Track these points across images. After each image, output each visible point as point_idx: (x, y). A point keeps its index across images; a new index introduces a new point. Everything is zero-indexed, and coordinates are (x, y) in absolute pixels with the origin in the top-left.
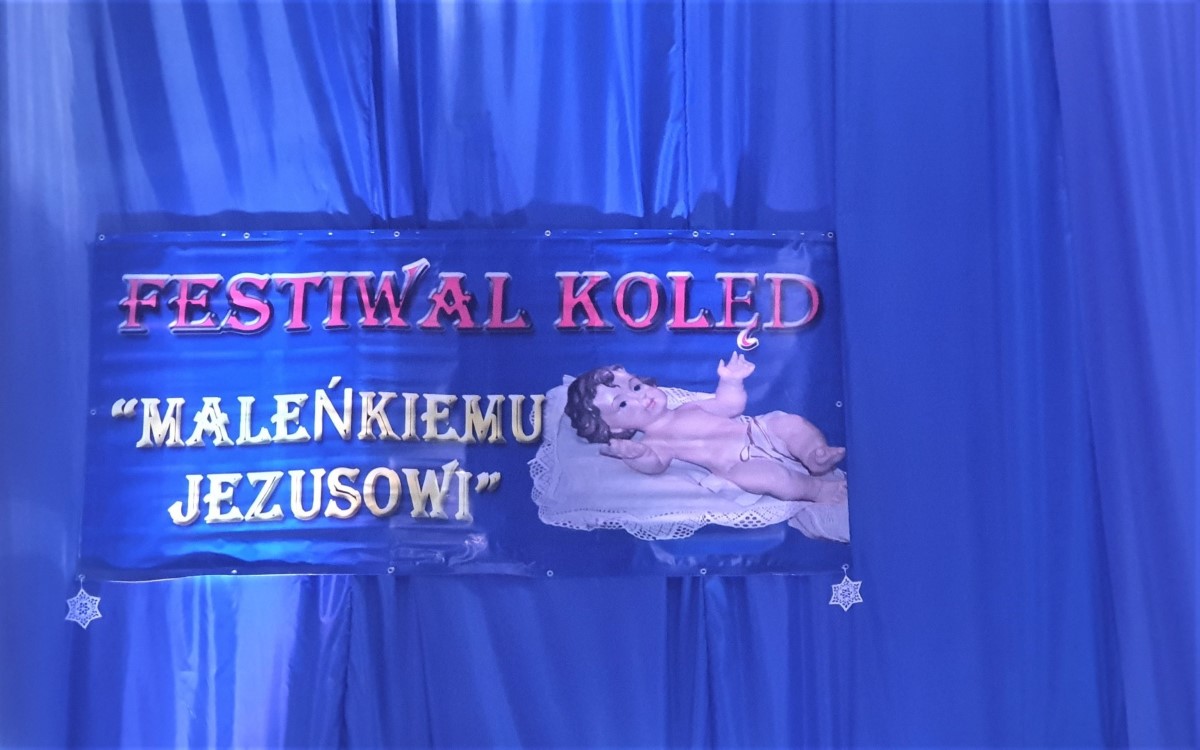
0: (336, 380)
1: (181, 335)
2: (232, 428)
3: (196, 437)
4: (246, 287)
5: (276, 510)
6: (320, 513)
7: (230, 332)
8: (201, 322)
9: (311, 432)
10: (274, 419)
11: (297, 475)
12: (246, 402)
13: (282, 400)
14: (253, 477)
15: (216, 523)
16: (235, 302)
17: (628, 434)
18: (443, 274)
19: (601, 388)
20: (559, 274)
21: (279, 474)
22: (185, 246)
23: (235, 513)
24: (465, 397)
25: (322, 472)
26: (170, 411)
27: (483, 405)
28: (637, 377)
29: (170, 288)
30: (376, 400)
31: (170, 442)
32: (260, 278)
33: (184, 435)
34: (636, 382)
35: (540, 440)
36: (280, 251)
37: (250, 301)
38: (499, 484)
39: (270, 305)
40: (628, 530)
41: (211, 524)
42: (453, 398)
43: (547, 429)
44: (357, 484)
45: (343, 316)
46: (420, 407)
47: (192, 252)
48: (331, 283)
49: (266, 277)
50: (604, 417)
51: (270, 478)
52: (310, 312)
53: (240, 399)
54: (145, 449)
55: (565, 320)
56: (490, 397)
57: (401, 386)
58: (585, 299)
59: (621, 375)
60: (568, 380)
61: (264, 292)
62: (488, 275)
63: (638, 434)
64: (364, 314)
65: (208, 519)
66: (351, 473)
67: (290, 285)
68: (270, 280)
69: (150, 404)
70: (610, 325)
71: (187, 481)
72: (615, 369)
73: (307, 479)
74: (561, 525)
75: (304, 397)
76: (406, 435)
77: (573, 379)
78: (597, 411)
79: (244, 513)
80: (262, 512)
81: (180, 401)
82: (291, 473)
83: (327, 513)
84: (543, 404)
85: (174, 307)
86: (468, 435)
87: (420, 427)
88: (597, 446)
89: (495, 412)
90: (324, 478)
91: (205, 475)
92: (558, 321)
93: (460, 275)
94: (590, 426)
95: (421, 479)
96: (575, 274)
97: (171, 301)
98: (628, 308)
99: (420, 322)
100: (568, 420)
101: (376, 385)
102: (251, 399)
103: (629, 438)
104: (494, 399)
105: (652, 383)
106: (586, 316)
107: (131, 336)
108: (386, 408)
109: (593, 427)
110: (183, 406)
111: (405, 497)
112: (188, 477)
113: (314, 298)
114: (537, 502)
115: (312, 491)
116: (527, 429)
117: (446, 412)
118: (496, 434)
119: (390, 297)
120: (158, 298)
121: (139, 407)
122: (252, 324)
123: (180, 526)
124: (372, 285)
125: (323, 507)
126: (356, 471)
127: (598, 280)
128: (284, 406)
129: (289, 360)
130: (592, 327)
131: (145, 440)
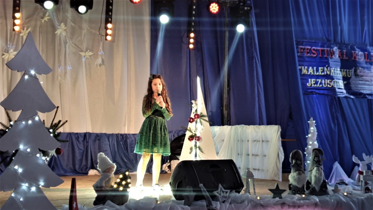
0: (327, 66)
1: (306, 57)
3: (309, 73)
4: (314, 49)
6: (327, 86)
7: (312, 57)
10: (319, 71)
15: (314, 87)
16: (313, 52)
19: (358, 70)
20: (352, 51)
25: (327, 80)
29: (304, 49)
30: (332, 69)
31: (306, 74)
38: (347, 83)
39: (317, 53)
43: (352, 75)
47: (307, 43)
48: (325, 50)
49: (316, 48)
51: (320, 80)
52: (322, 55)
56: (345, 70)
58: (355, 56)
60: (354, 68)
61: (316, 50)
62: (343, 51)
64: (329, 55)
67: (319, 50)
71: (309, 80)
72: (360, 67)
75: (323, 68)
78: (357, 73)
80: (319, 85)
81: (307, 67)
84: (351, 71)
85: (305, 52)
92: (353, 59)
93: (340, 50)
94: (357, 75)
100: (354, 74)
102: (316, 68)
103: (361, 77)
113: (323, 52)
114: (351, 87)
116: (349, 75)
122: (315, 56)
123: (309, 87)
124: (330, 51)
129: (320, 62)
131: (303, 73)
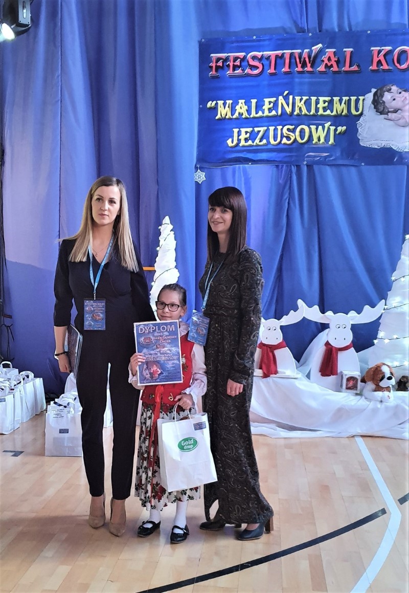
0: (286, 92)
1: (231, 77)
2: (249, 111)
3: (236, 115)
4: (254, 58)
5: (264, 141)
6: (280, 142)
7: (248, 75)
8: (239, 71)
9: (277, 112)
10: (263, 108)
11: (272, 128)
12: (254, 101)
13: (267, 100)
14: (256, 129)
16: (251, 63)
17: (395, 111)
18: (327, 50)
19: (386, 93)
20: (372, 48)
21: (266, 128)
22: (232, 42)
23: (250, 142)
24: (334, 98)
25: (281, 127)
26: (227, 105)
27: (340, 101)
28: (400, 89)
29: (227, 59)
30: (301, 100)
31: (227, 117)
32: (259, 54)
33: (232, 115)
34: (400, 91)
35: (361, 114)
36: (267, 43)
37: (256, 63)
38: (346, 131)
39: (262, 64)
40: (393, 148)
41: (242, 147)
42: (330, 98)
43: (364, 109)
44: (293, 131)
45: (289, 68)
46: (317, 102)
47: (235, 45)
48: (285, 55)
49: (261, 53)
50: (386, 105)
51: (262, 129)
52: (277, 67)
53: (252, 100)
54: (219, 119)
55: (374, 67)
56: (343, 98)
57: (311, 95)
58: (381, 57)
59: (394, 88)
60: (374, 90)
61: (261, 59)
62: (345, 50)
63: (399, 111)
64: (297, 67)
65: (241, 145)
66: (291, 127)
67: (270, 56)
68: (263, 55)
69: (220, 103)
70: (391, 68)
71: (233, 131)
72: (392, 86)
73: (276, 130)
74: (368, 146)
75: (275, 99)
76: (311, 113)
77: (375, 90)
78: (384, 102)
79: (253, 142)
80: (260, 142)
81: (231, 102)
82: (270, 127)
83: (283, 142)
84: (364, 100)
85: (228, 66)
86: (334, 113)
87: (317, 110)
88: (383, 116)
89: (345, 103)
90: (282, 129)
91: (239, 129)
92: (371, 68)
93: (334, 50)
94: (381, 108)
95: (317, 129)
96: (379, 48)
97: (227, 64)
98: (399, 62)
99: (318, 69)
100: (373, 106)
101: (301, 94)
102: (256, 100)
103: (396, 113)
104: (345, 98)
105: (405, 91)
106: (382, 65)
107: (213, 77)
108: (305, 103)
109: (382, 109)
110: (232, 103)
111: (311, 136)
112: (234, 129)
113: (279, 60)
114: (359, 138)
115: (277, 134)
116: (357, 110)
117: (327, 104)
118: (345, 112)
119: (307, 60)
120: (223, 62)
121: (217, 104)
122: (256, 72)
123: (231, 147)
124: (300, 55)
125: (281, 140)
126: (293, 127)
127: (387, 51)
128: (267, 103)
129: (269, 85)
130: (384, 70)
131: (218, 116)
